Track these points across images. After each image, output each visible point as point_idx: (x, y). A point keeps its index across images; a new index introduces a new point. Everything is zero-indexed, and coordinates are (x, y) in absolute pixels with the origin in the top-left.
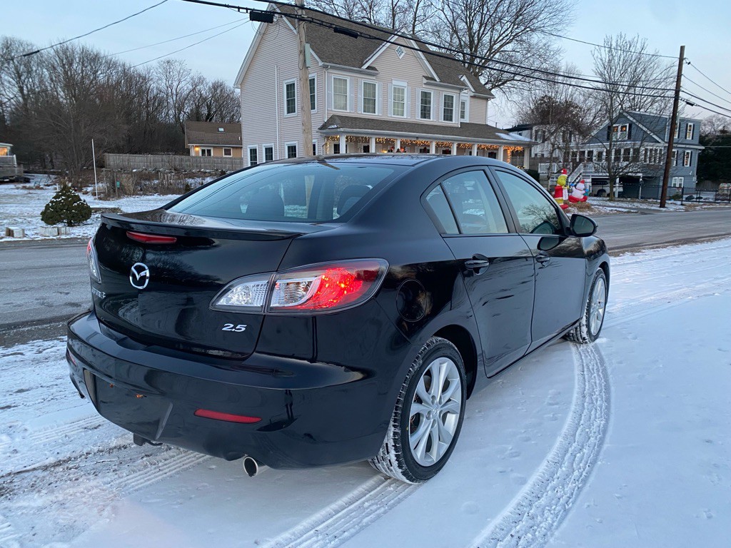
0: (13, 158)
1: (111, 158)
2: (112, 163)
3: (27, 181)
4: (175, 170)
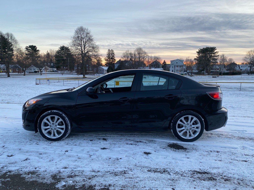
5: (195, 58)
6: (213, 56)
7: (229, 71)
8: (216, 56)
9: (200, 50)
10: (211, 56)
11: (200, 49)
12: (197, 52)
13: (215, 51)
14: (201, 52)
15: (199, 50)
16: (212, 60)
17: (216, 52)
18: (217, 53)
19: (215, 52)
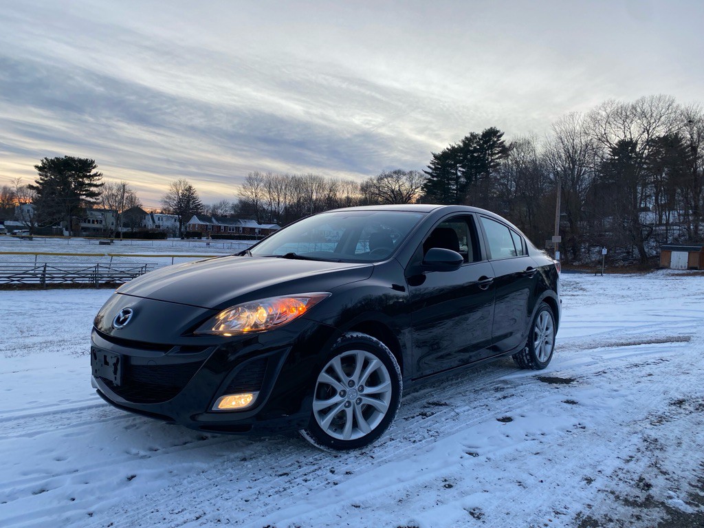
5: (29, 185)
6: (88, 184)
7: (129, 229)
8: (96, 186)
9: (45, 161)
10: (82, 184)
11: (46, 158)
12: (36, 167)
13: (93, 172)
14: (50, 168)
15: (42, 161)
16: (84, 195)
17: (95, 175)
18: (97, 178)
19: (91, 174)
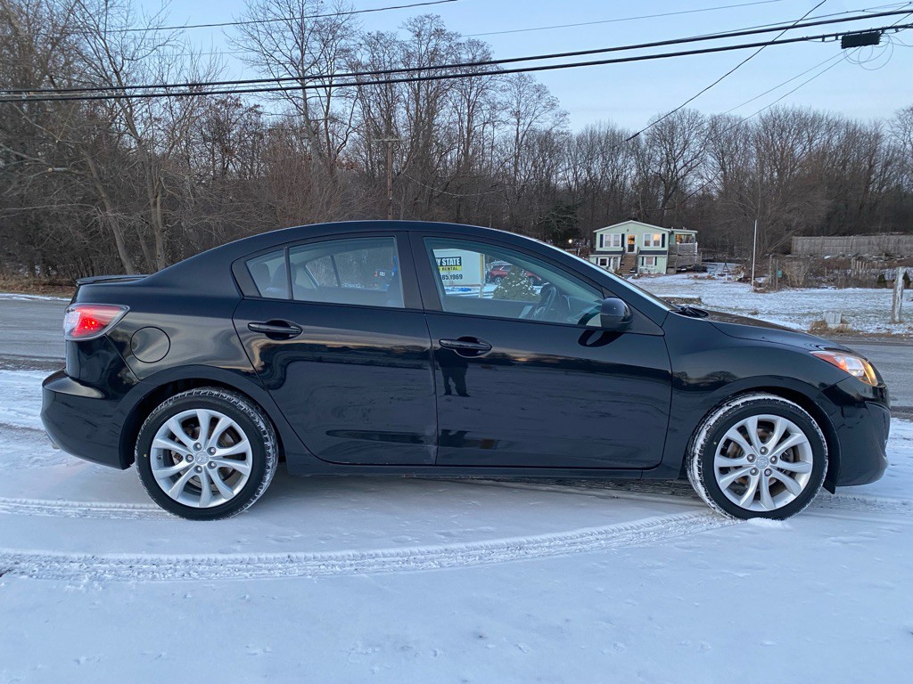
0: (694, 246)
1: (800, 243)
2: (799, 248)
3: (705, 270)
4: (887, 255)
